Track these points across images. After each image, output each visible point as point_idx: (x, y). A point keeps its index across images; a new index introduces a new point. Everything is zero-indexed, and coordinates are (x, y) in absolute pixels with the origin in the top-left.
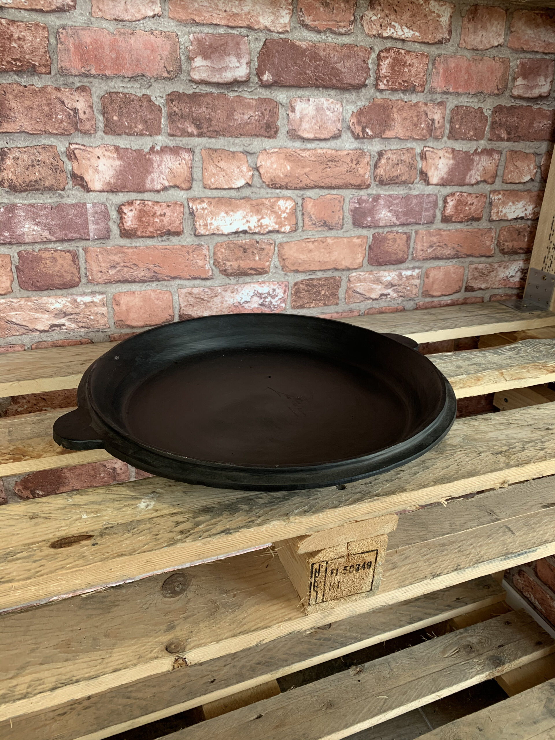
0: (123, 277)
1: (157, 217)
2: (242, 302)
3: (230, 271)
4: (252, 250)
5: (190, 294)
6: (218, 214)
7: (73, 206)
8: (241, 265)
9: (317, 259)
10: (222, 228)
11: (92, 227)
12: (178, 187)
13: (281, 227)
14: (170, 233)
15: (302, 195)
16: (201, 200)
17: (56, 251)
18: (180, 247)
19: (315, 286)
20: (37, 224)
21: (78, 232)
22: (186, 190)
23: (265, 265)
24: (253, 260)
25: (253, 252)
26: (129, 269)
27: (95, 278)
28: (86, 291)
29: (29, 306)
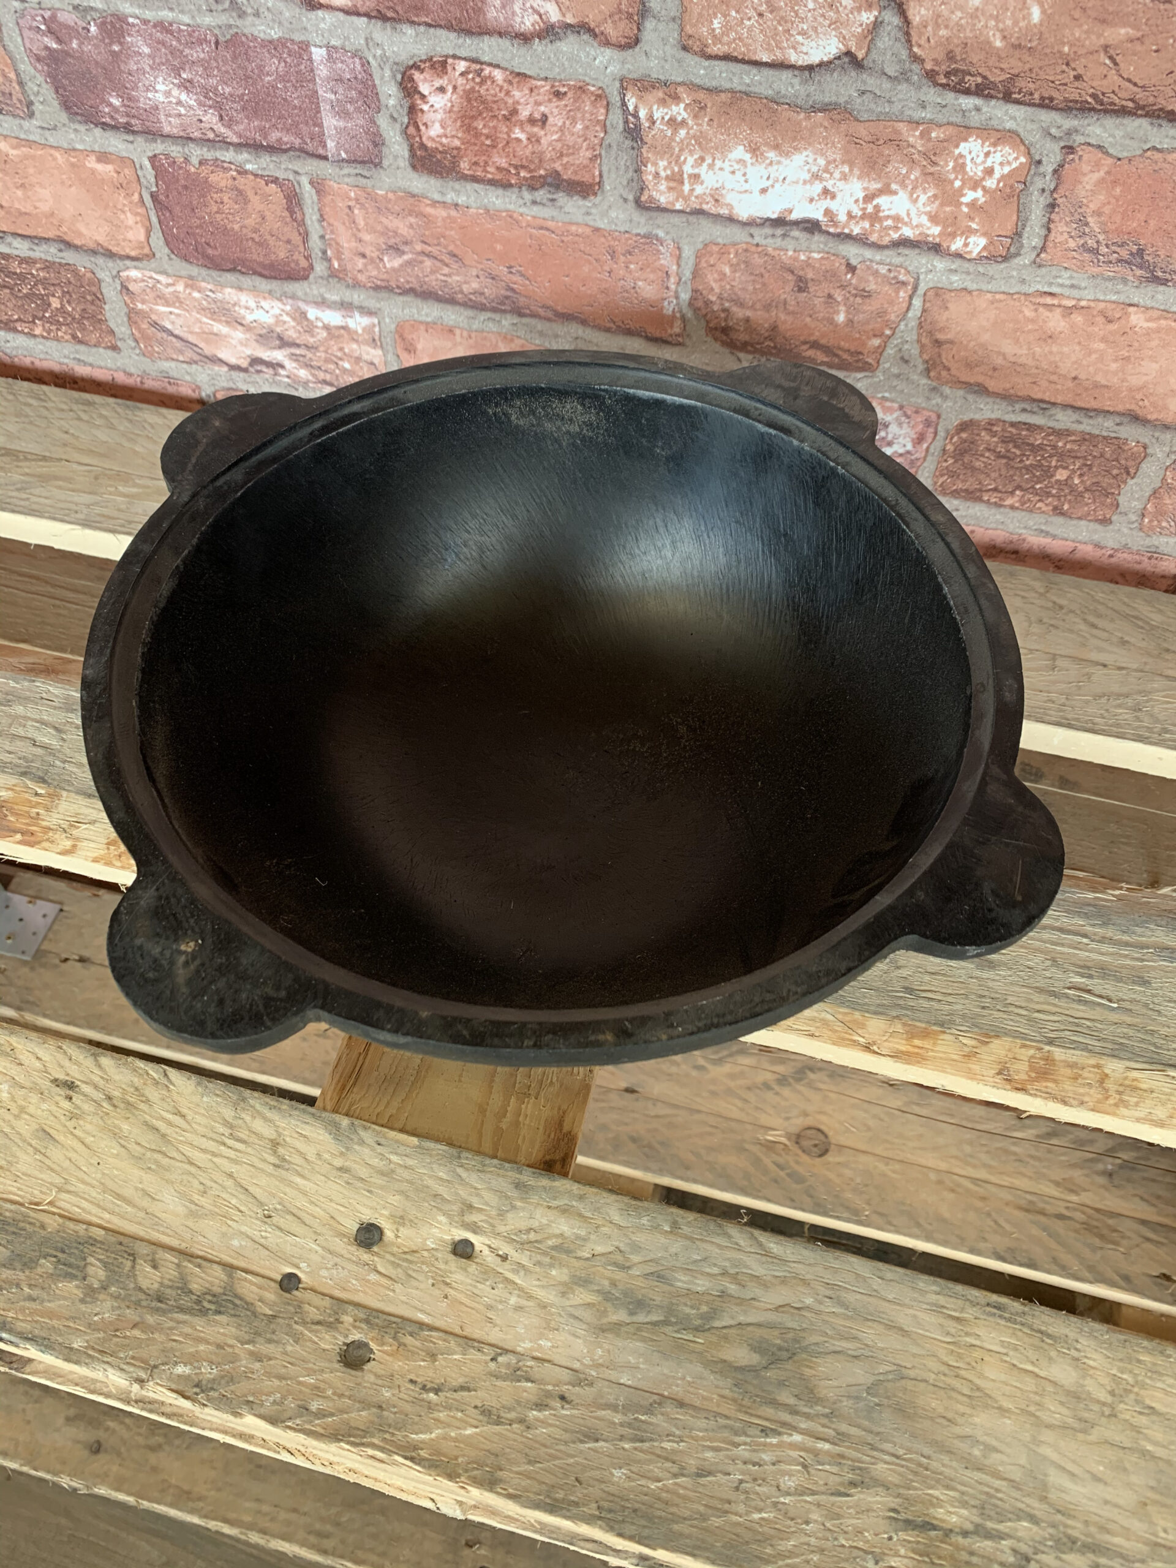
0: (423, 283)
1: (521, 124)
3: (743, 337)
4: (826, 288)
6: (723, 149)
7: (275, 46)
8: (782, 327)
9: (1066, 367)
10: (730, 198)
11: (330, 122)
12: (590, 31)
13: (953, 235)
14: (556, 183)
15: (1069, 133)
16: (669, 91)
17: (243, 172)
18: (588, 231)
19: (1035, 449)
20: (187, 85)
21: (293, 128)
22: (622, 47)
23: (864, 344)
24: (824, 319)
25: (830, 296)
26: (438, 264)
27: (349, 267)
28: (327, 296)
29: (195, 299)
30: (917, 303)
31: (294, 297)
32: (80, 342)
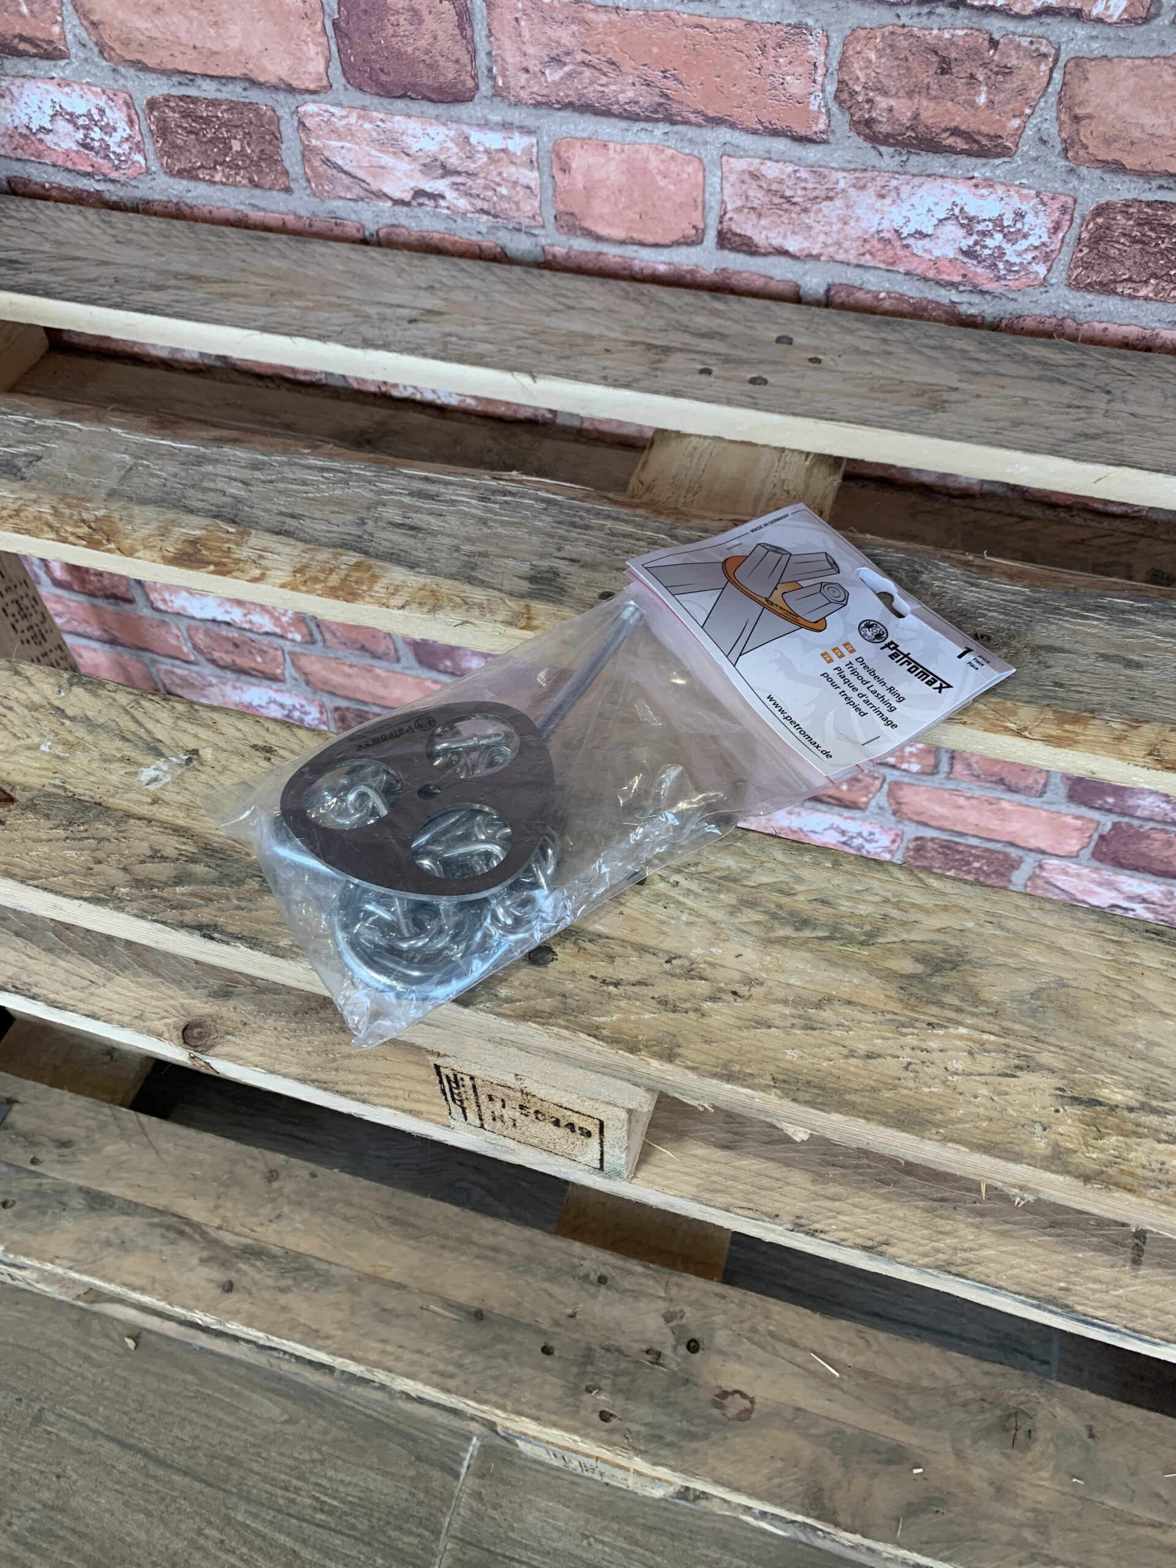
0: (581, 96)
2: (905, 232)
3: (885, 128)
4: (968, 67)
5: (755, 176)
8: (924, 115)
18: (741, 25)
23: (1004, 127)
24: (966, 102)
25: (972, 76)
26: (597, 74)
27: (512, 84)
28: (490, 117)
29: (366, 131)
30: (1057, 76)
31: (458, 121)
32: (257, 186)
